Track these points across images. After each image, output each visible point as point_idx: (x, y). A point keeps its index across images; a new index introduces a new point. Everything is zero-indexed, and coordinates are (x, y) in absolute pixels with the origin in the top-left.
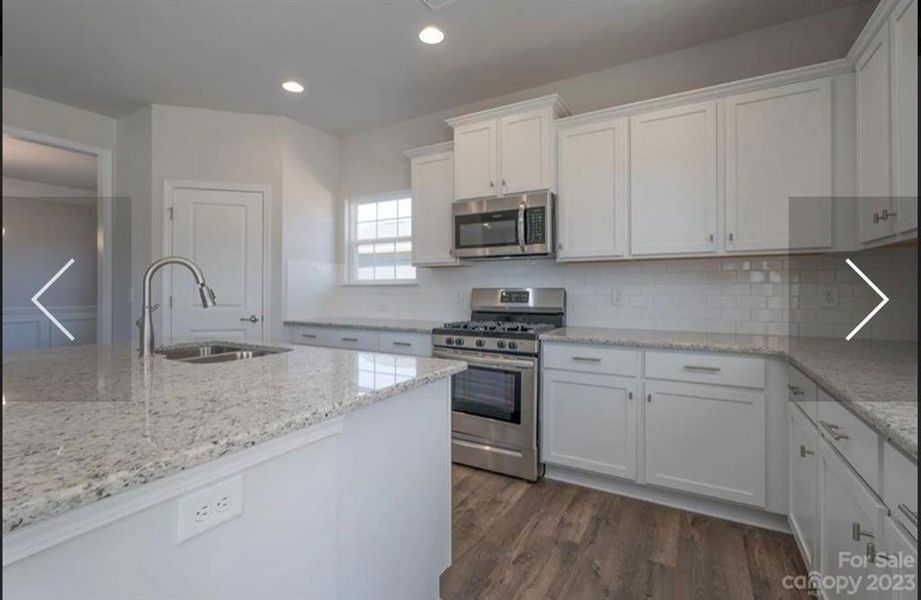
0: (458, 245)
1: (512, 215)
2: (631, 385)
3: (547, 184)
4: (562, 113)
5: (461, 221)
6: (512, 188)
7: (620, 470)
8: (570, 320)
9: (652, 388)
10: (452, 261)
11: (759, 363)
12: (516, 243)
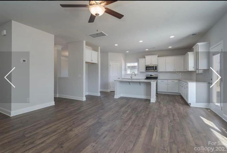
0: (146, 70)
1: (153, 67)
2: (167, 83)
3: (157, 64)
4: (158, 57)
5: (147, 67)
6: (153, 64)
7: (166, 91)
8: (158, 78)
9: (169, 83)
10: (145, 71)
11: (177, 81)
12: (154, 70)
